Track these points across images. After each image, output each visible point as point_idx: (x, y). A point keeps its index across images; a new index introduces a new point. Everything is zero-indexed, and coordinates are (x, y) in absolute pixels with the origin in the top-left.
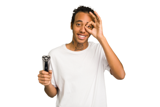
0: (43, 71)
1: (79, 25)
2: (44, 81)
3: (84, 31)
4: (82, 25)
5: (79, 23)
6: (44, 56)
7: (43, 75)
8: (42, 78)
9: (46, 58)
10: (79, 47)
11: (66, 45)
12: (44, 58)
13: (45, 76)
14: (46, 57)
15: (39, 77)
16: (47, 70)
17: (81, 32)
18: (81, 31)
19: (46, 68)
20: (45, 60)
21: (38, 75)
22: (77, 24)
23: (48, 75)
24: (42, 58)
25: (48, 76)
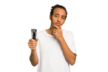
0: (32, 39)
1: (56, 16)
4: (59, 16)
5: (57, 15)
7: (32, 42)
11: (46, 30)
16: (34, 38)
17: (58, 21)
22: (55, 16)
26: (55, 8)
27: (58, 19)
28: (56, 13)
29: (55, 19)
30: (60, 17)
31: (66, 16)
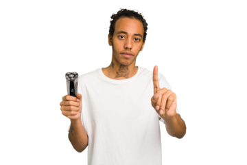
0: (67, 96)
1: (122, 37)
2: (70, 111)
3: (129, 46)
6: (68, 73)
7: (67, 102)
9: (72, 76)
10: (121, 71)
11: (103, 69)
12: (68, 75)
13: (71, 103)
14: (72, 74)
15: (63, 105)
16: (73, 94)
17: (126, 48)
19: (72, 91)
20: (70, 78)
21: (61, 103)
22: (119, 36)
23: (76, 101)
24: (66, 76)
25: (75, 103)
26: (118, 18)
27: (126, 44)
28: (120, 30)
29: (118, 44)
30: (130, 38)
31: (145, 34)
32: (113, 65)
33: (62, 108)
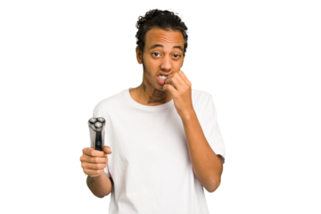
3: (168, 66)
8: (91, 165)
9: (98, 125)
10: (156, 96)
12: (93, 123)
14: (98, 121)
15: (84, 160)
18: (162, 67)
19: (98, 144)
20: (96, 127)
22: (152, 54)
23: (103, 157)
24: (88, 123)
27: (162, 64)
32: (144, 88)
33: (83, 165)
